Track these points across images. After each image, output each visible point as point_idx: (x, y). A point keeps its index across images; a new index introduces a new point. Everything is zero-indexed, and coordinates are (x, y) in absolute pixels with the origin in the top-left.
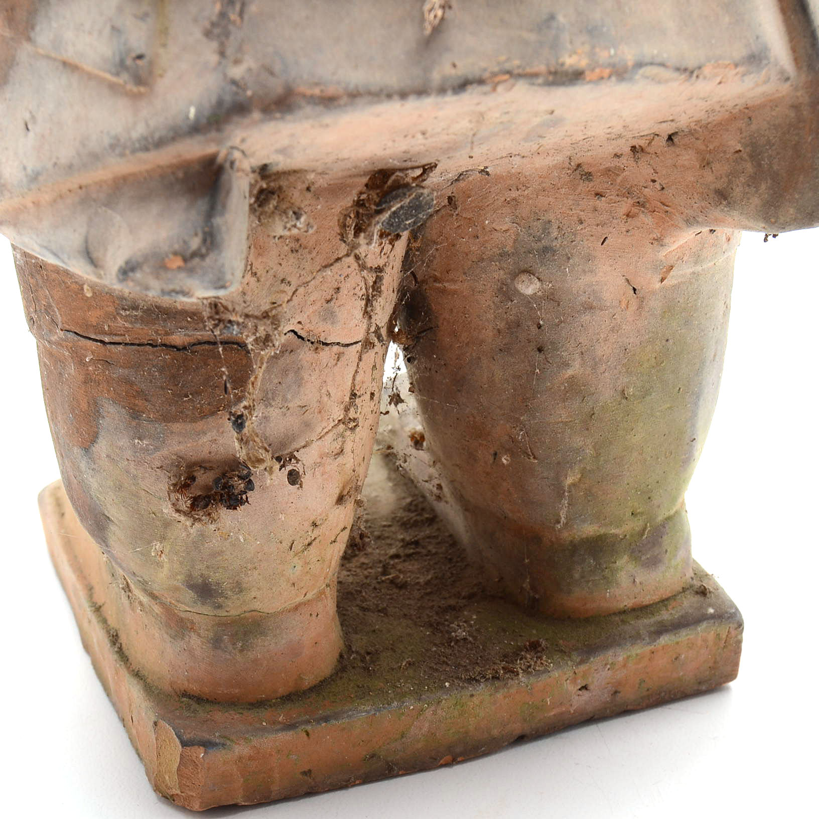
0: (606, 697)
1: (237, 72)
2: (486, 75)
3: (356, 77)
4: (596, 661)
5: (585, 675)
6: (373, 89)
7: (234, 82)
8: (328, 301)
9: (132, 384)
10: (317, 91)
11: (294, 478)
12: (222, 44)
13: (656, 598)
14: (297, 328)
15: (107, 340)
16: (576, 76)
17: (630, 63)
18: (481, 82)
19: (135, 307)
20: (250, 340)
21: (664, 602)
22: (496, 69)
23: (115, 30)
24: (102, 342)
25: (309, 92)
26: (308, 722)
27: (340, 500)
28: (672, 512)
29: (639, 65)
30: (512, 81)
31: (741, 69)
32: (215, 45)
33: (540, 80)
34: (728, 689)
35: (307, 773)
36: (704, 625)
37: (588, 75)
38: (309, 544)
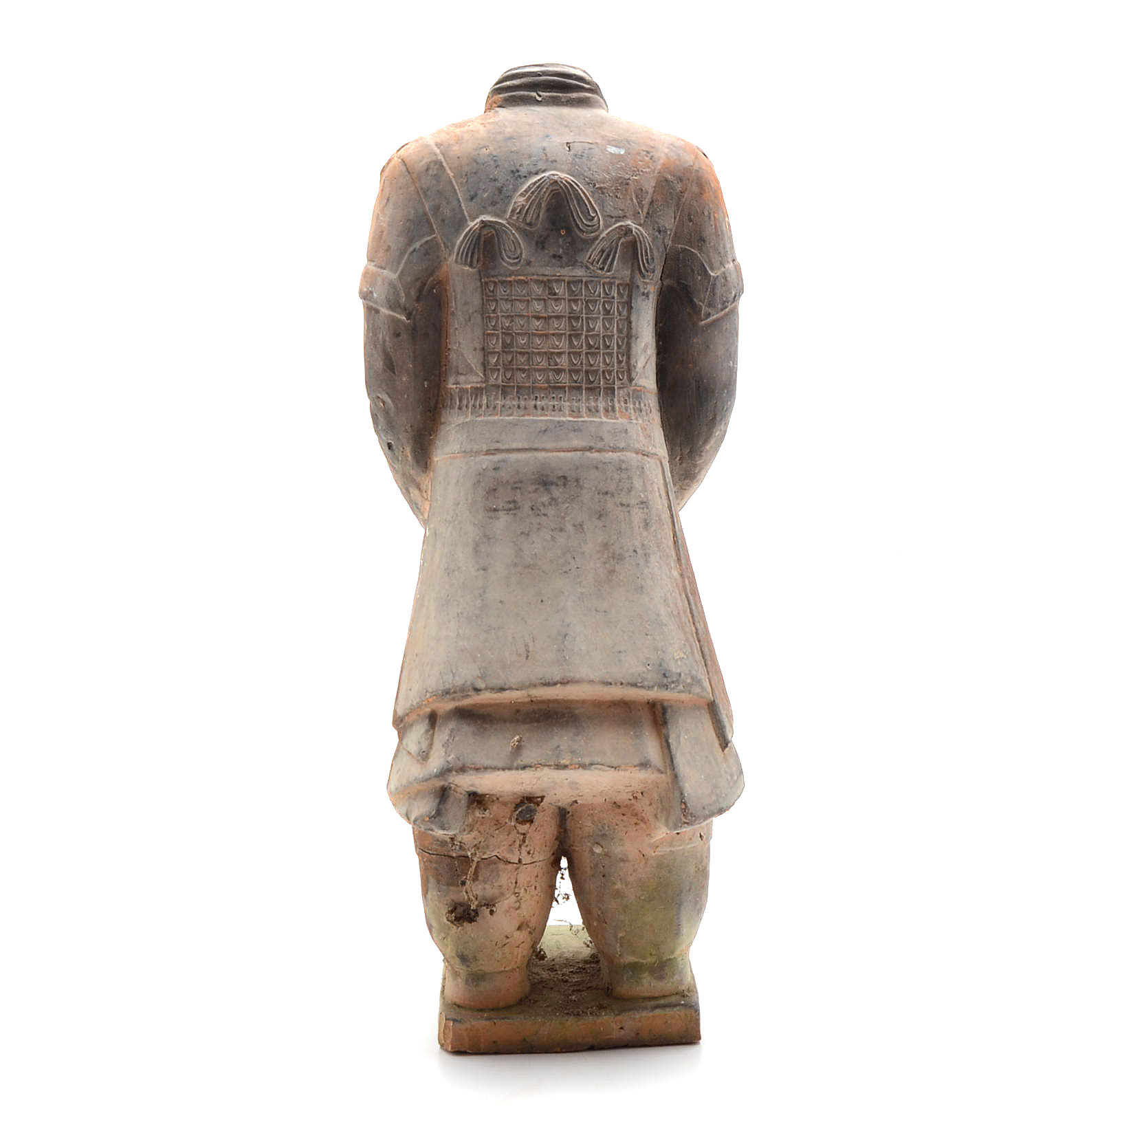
0: (633, 1035)
1: (449, 759)
2: (533, 765)
3: (487, 763)
4: (625, 1015)
5: (621, 1022)
6: (493, 767)
7: (448, 762)
8: (510, 845)
9: (437, 870)
10: (473, 766)
11: (492, 912)
12: (446, 750)
13: (661, 994)
14: (498, 855)
15: (430, 852)
16: (565, 767)
17: (587, 764)
18: (531, 767)
19: (438, 840)
20: (469, 854)
21: (664, 997)
22: (536, 762)
23: (419, 743)
24: (429, 853)
25: (470, 766)
26: (495, 1018)
27: (519, 928)
28: (672, 957)
29: (592, 764)
30: (542, 767)
31: (637, 768)
32: (444, 750)
33: (552, 767)
34: (699, 1043)
35: (495, 1042)
36: (678, 1008)
37: (570, 767)
38: (505, 945)
